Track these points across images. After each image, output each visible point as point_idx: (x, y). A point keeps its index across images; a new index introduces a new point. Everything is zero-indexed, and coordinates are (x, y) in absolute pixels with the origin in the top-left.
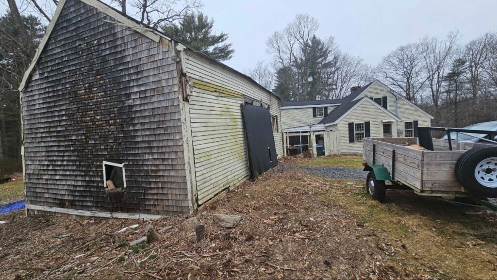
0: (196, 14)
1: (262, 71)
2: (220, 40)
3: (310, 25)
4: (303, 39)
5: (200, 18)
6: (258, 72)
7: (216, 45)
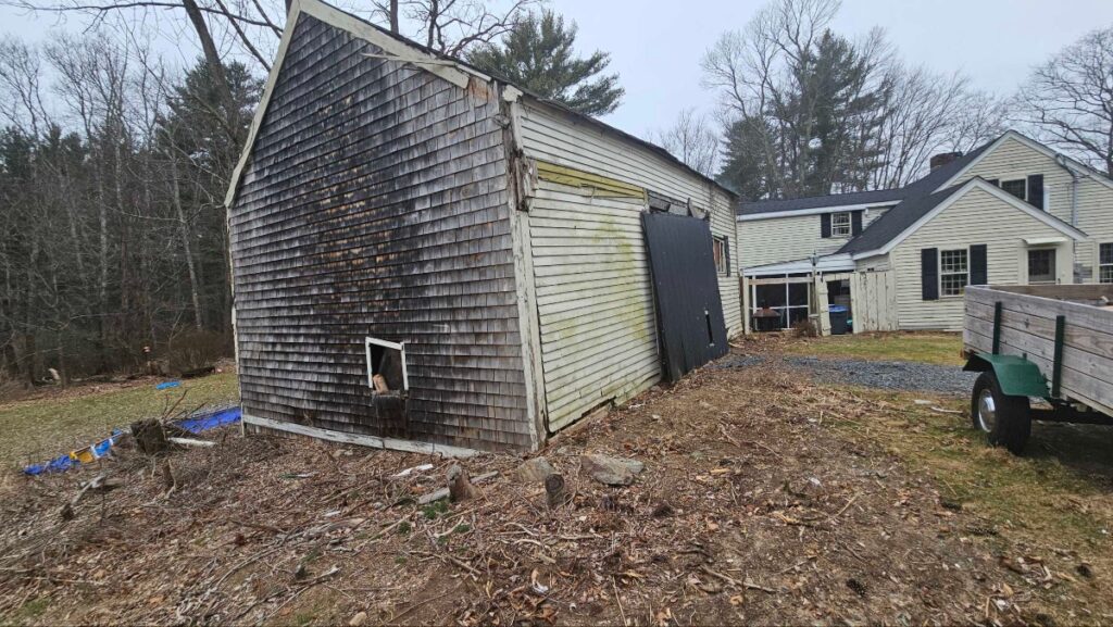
0: (539, 16)
1: (691, 133)
2: (592, 70)
3: (815, 7)
4: (796, 43)
5: (548, 23)
6: (681, 135)
7: (582, 83)
